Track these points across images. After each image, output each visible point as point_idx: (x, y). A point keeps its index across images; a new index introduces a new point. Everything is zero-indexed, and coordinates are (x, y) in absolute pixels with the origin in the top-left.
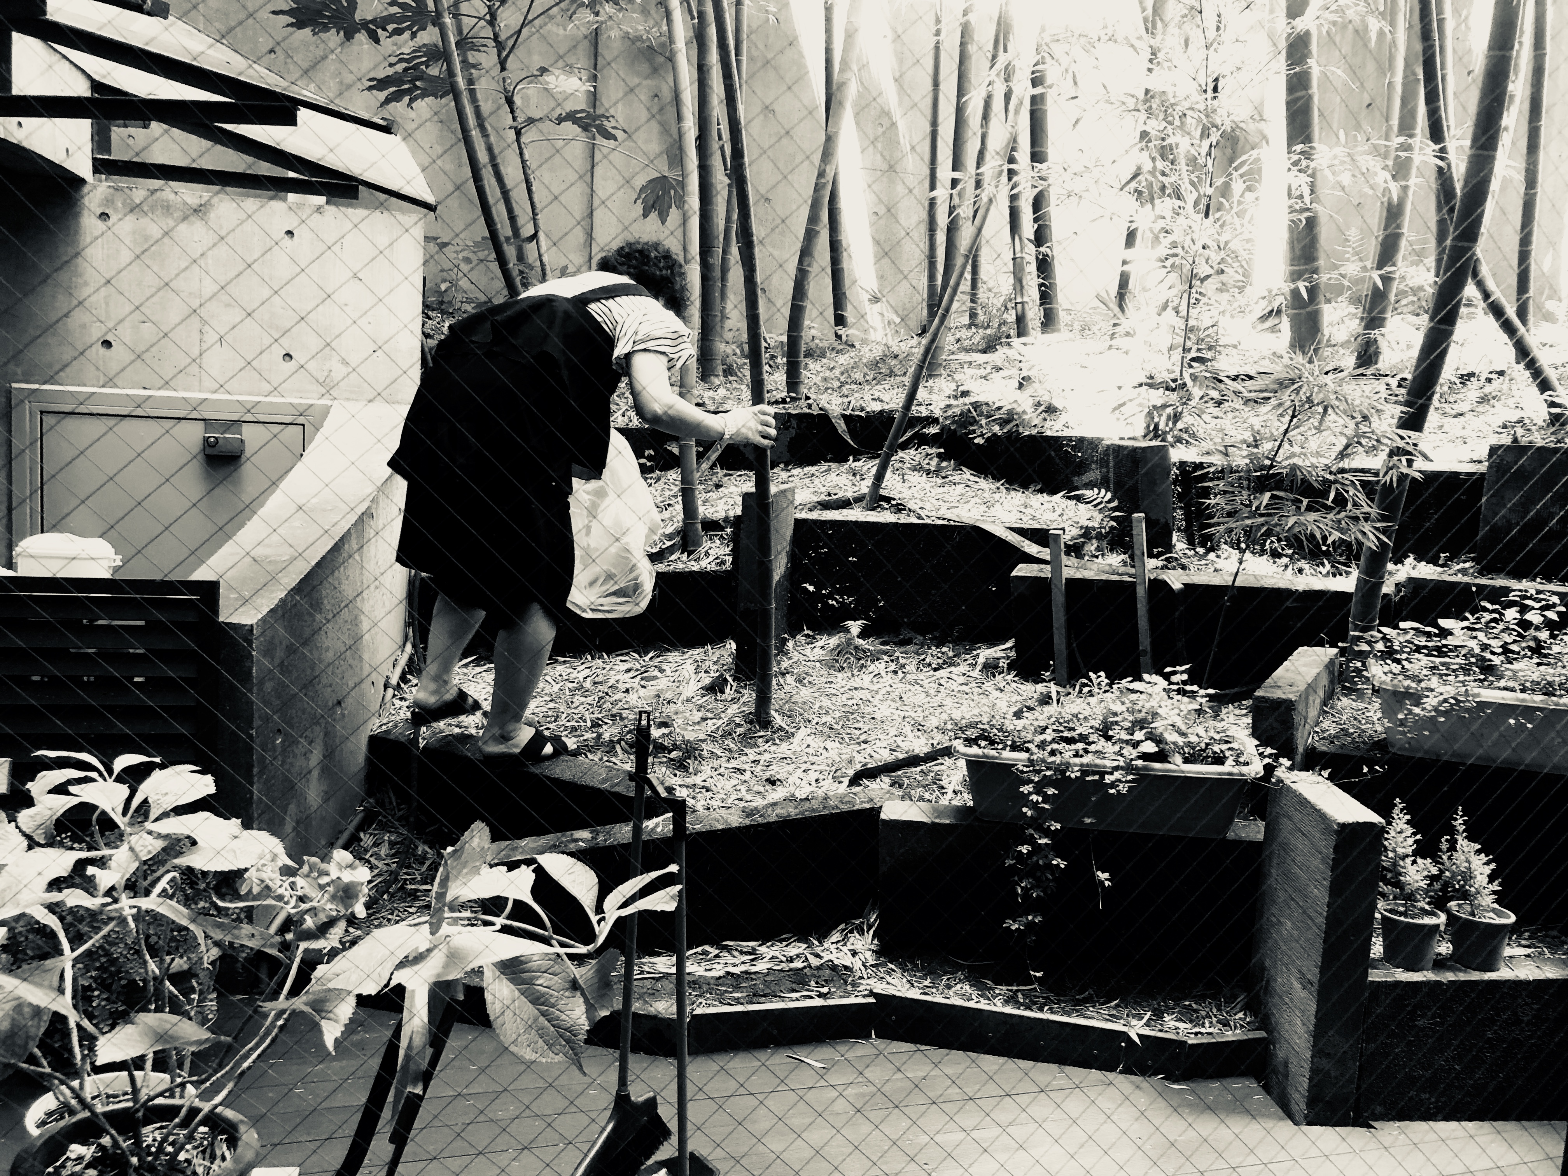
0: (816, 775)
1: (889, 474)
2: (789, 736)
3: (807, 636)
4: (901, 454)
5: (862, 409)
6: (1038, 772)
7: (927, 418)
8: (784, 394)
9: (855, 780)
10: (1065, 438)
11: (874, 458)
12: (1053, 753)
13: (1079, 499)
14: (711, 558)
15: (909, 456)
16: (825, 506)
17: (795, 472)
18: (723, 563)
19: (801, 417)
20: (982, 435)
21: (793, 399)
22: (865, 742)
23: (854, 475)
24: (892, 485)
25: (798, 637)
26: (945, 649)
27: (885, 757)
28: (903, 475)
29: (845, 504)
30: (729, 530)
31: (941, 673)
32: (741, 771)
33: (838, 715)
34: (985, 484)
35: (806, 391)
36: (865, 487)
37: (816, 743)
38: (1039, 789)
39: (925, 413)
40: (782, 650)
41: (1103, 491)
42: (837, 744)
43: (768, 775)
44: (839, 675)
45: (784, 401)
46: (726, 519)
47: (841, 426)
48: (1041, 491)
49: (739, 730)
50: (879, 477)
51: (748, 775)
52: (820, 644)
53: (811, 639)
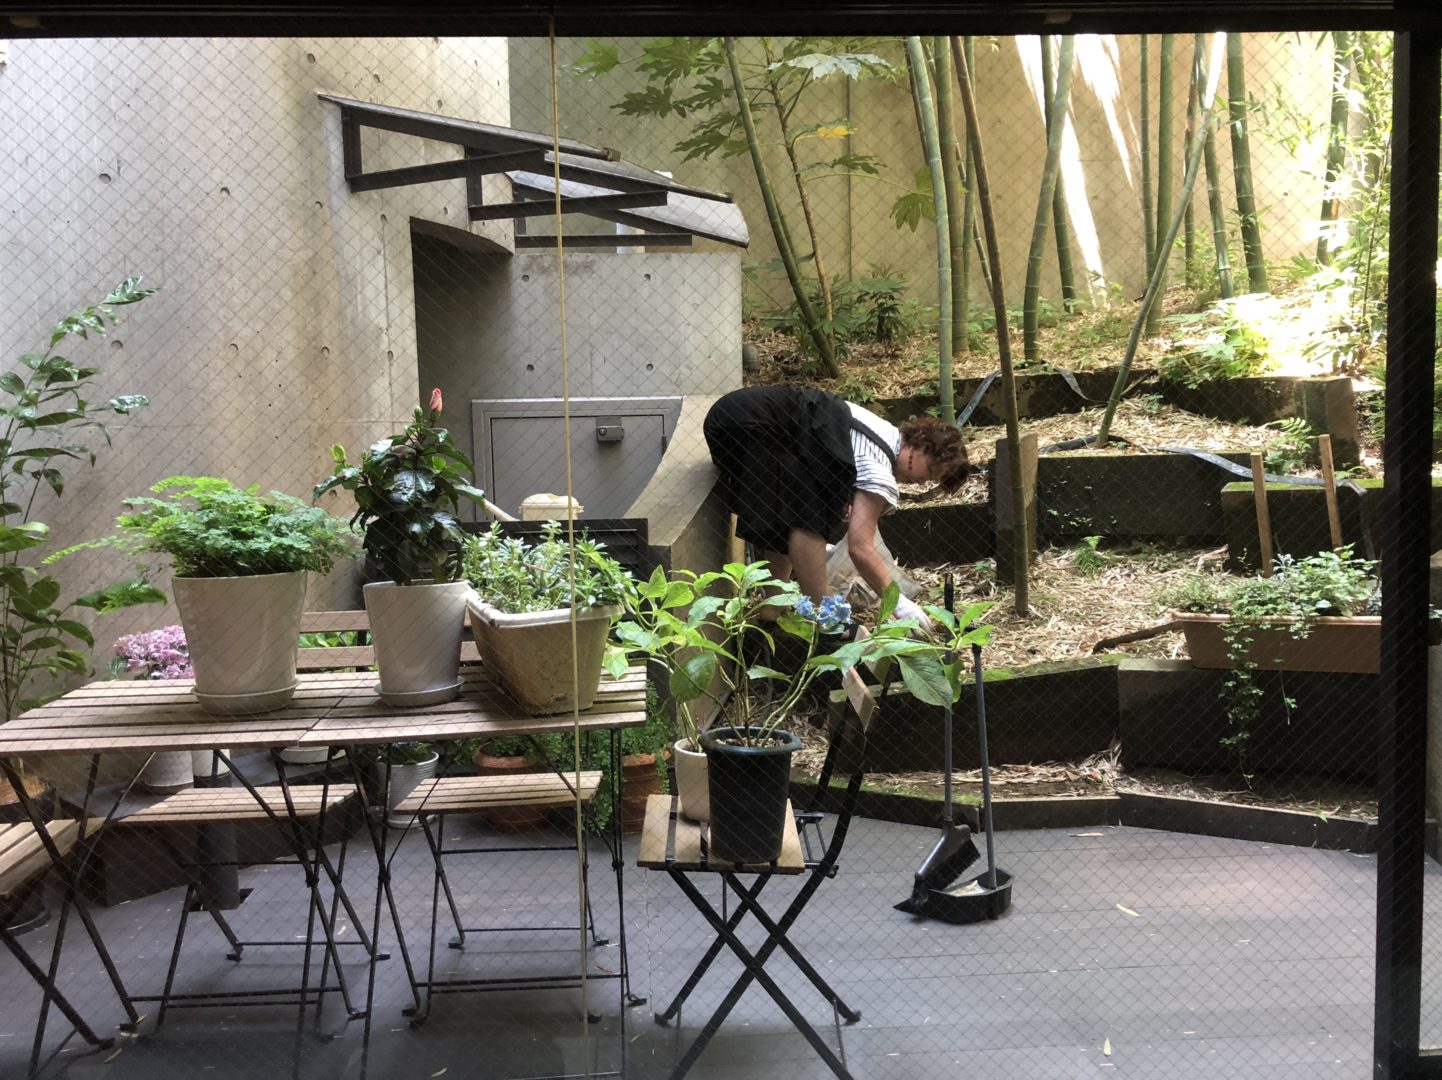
0: (1067, 647)
1: (1115, 418)
2: (1042, 622)
3: (1054, 551)
4: (1127, 402)
5: (1091, 368)
6: (1238, 627)
7: (1147, 371)
8: (1023, 361)
9: (1098, 649)
10: (1266, 379)
11: (1103, 407)
12: (1249, 613)
13: (1278, 427)
14: (971, 495)
15: (1133, 404)
16: (1063, 447)
17: (1035, 423)
18: (981, 497)
19: (1038, 379)
20: (1195, 382)
21: (1031, 364)
22: (1105, 624)
23: (1087, 422)
24: (1119, 426)
25: (1046, 553)
26: (1169, 555)
27: (1120, 632)
28: (1129, 419)
29: (1080, 445)
30: (984, 472)
31: (1168, 574)
32: (1009, 646)
33: (1081, 606)
34: (1199, 421)
35: (1041, 356)
36: (1096, 430)
37: (1064, 626)
38: (1239, 638)
39: (1145, 367)
40: (1033, 562)
41: (1299, 420)
42: (1082, 626)
43: (1029, 647)
44: (1083, 579)
45: (1023, 367)
46: (981, 464)
47: (1073, 383)
48: (1248, 424)
49: (1003, 620)
50: (1108, 421)
51: (1013, 648)
52: (1065, 556)
53: (1057, 554)
